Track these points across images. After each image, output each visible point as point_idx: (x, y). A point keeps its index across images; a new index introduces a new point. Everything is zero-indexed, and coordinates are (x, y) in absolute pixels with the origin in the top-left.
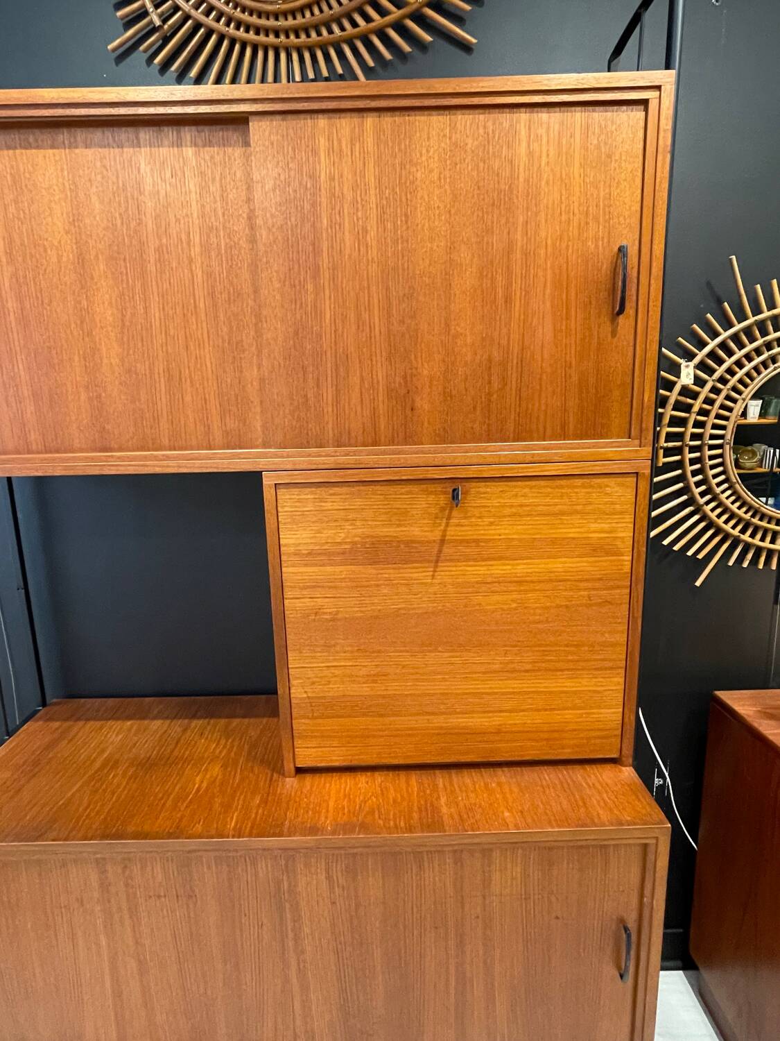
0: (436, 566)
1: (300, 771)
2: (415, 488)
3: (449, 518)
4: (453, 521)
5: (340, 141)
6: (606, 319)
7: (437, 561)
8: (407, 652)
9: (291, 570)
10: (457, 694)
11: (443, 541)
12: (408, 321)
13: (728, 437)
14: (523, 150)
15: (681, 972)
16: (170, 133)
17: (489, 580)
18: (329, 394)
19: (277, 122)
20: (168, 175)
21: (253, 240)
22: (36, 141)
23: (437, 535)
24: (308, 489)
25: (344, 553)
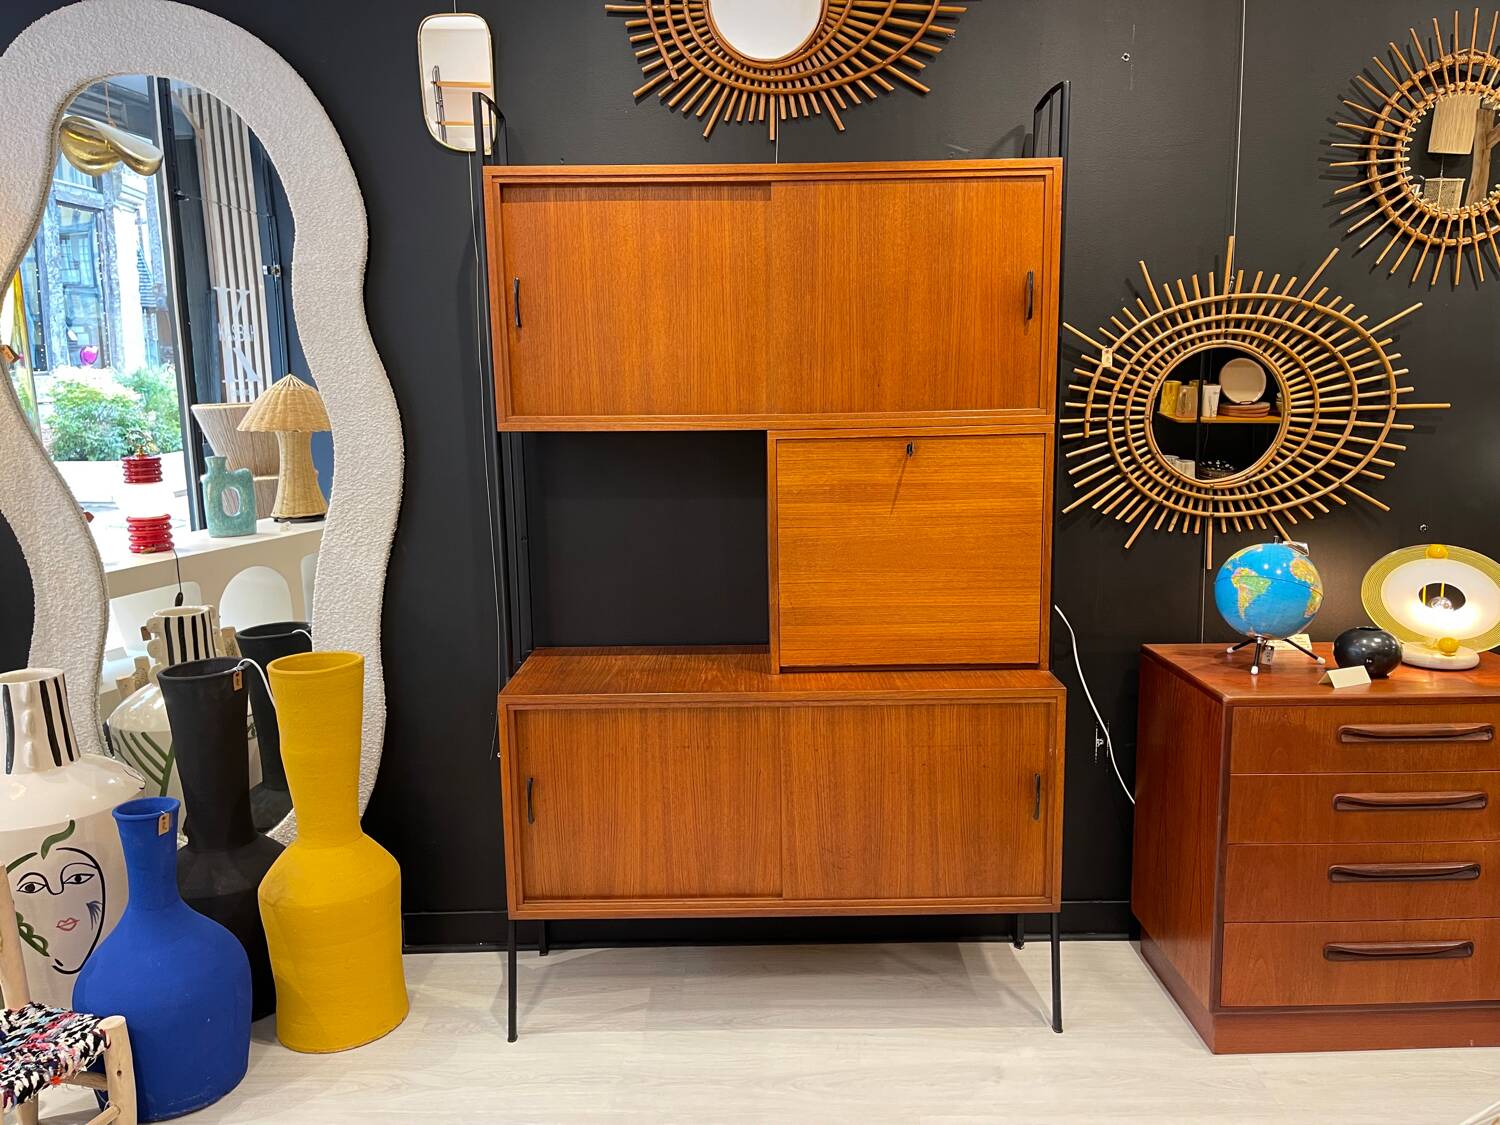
0: (894, 504)
1: (783, 670)
2: (879, 443)
3: (904, 467)
4: (907, 469)
5: (833, 201)
6: (1020, 322)
7: (895, 500)
8: (871, 571)
9: (784, 505)
10: (908, 607)
11: (899, 484)
12: (877, 322)
13: (1147, 413)
14: (960, 206)
15: (1128, 942)
17: (934, 515)
18: (818, 374)
19: (790, 186)
20: (711, 218)
21: (768, 264)
22: (620, 195)
23: (895, 480)
24: (800, 444)
25: (825, 493)
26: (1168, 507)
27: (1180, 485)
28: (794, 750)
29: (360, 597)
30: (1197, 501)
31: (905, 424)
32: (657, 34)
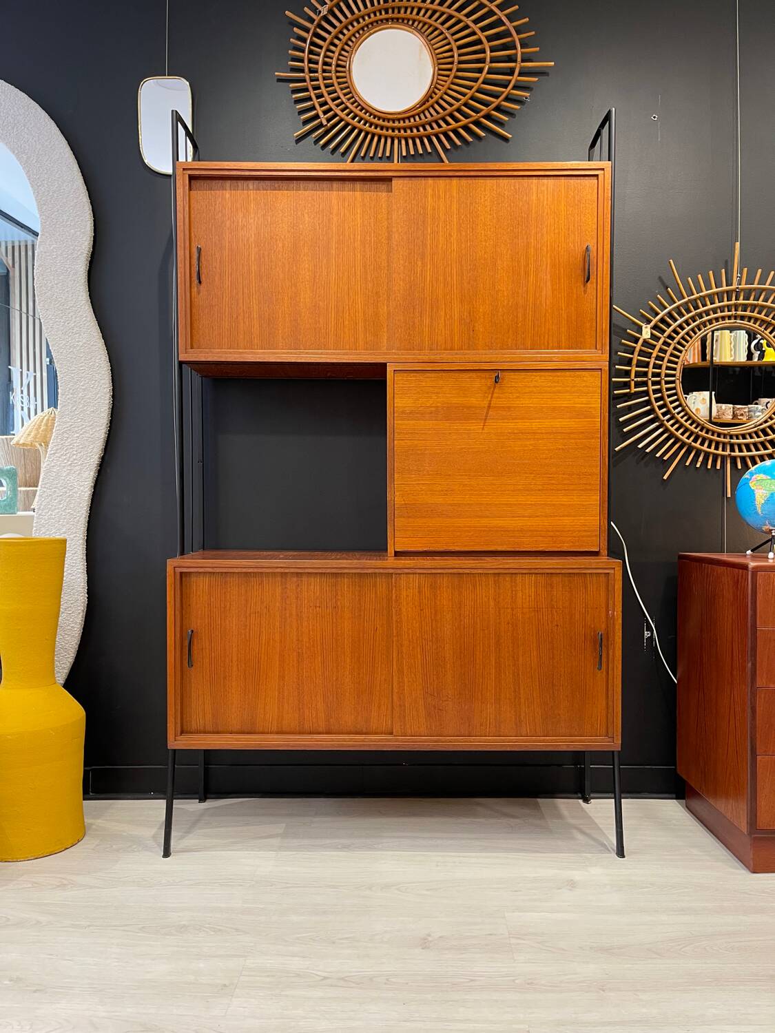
0: (485, 423)
1: (397, 554)
2: (474, 375)
3: (493, 394)
4: (495, 395)
5: (439, 191)
6: (580, 284)
7: (485, 419)
8: (466, 476)
9: (400, 422)
10: (496, 505)
11: (489, 407)
12: (472, 282)
14: (534, 197)
16: (348, 185)
17: (516, 431)
18: (427, 321)
19: (406, 181)
20: (347, 204)
21: (389, 238)
22: (279, 186)
23: (486, 403)
24: (412, 375)
25: (431, 413)
26: (695, 448)
27: (704, 431)
28: (404, 610)
29: (72, 506)
30: (717, 443)
31: (493, 360)
32: (312, 94)
